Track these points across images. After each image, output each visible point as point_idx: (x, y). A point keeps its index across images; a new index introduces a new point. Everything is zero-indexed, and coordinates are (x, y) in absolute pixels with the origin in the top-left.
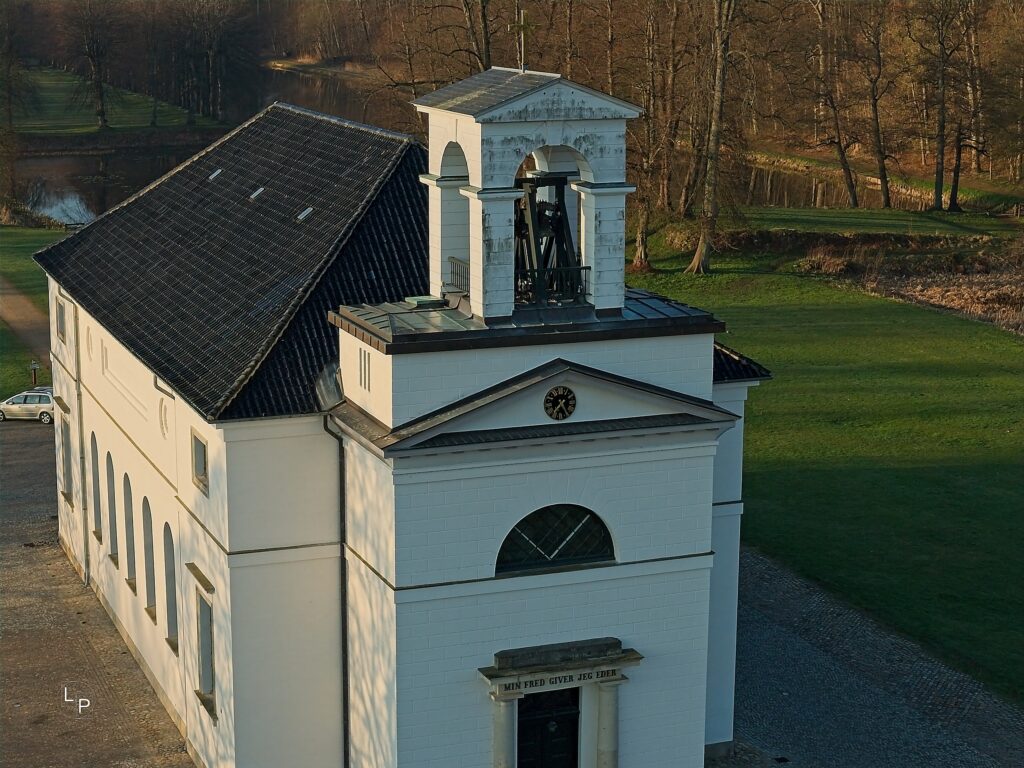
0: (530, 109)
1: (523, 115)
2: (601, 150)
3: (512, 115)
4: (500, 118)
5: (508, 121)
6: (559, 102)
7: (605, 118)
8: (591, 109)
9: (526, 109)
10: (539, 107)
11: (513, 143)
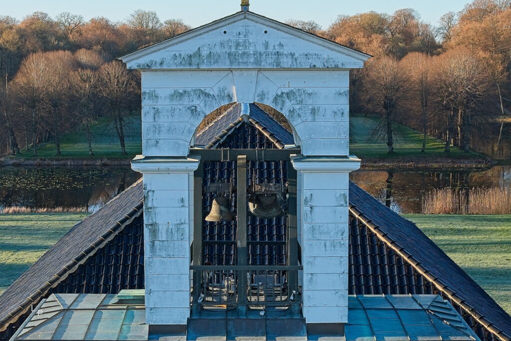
0: (205, 52)
1: (195, 61)
2: (314, 112)
3: (179, 60)
4: (161, 64)
5: (174, 67)
6: (246, 44)
7: (314, 68)
8: (292, 55)
9: (198, 53)
10: (218, 50)
11: (186, 98)
